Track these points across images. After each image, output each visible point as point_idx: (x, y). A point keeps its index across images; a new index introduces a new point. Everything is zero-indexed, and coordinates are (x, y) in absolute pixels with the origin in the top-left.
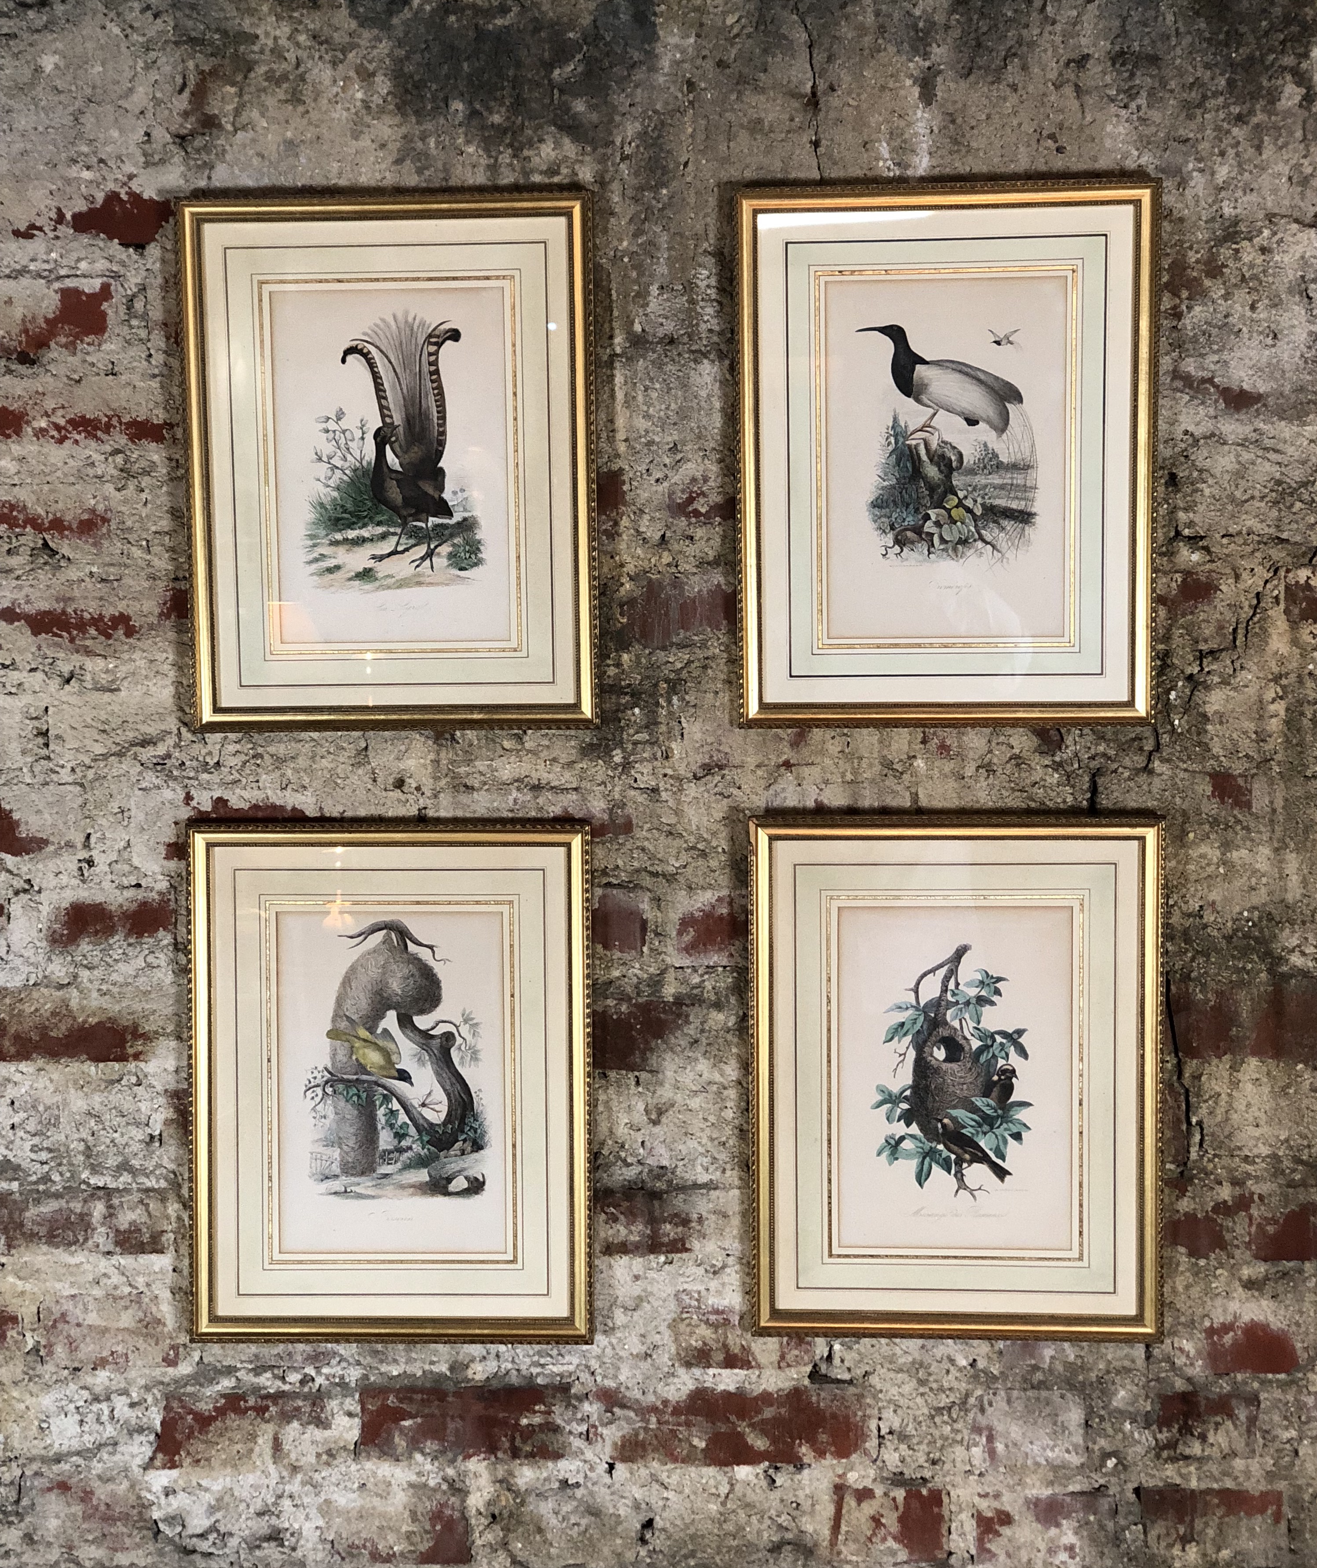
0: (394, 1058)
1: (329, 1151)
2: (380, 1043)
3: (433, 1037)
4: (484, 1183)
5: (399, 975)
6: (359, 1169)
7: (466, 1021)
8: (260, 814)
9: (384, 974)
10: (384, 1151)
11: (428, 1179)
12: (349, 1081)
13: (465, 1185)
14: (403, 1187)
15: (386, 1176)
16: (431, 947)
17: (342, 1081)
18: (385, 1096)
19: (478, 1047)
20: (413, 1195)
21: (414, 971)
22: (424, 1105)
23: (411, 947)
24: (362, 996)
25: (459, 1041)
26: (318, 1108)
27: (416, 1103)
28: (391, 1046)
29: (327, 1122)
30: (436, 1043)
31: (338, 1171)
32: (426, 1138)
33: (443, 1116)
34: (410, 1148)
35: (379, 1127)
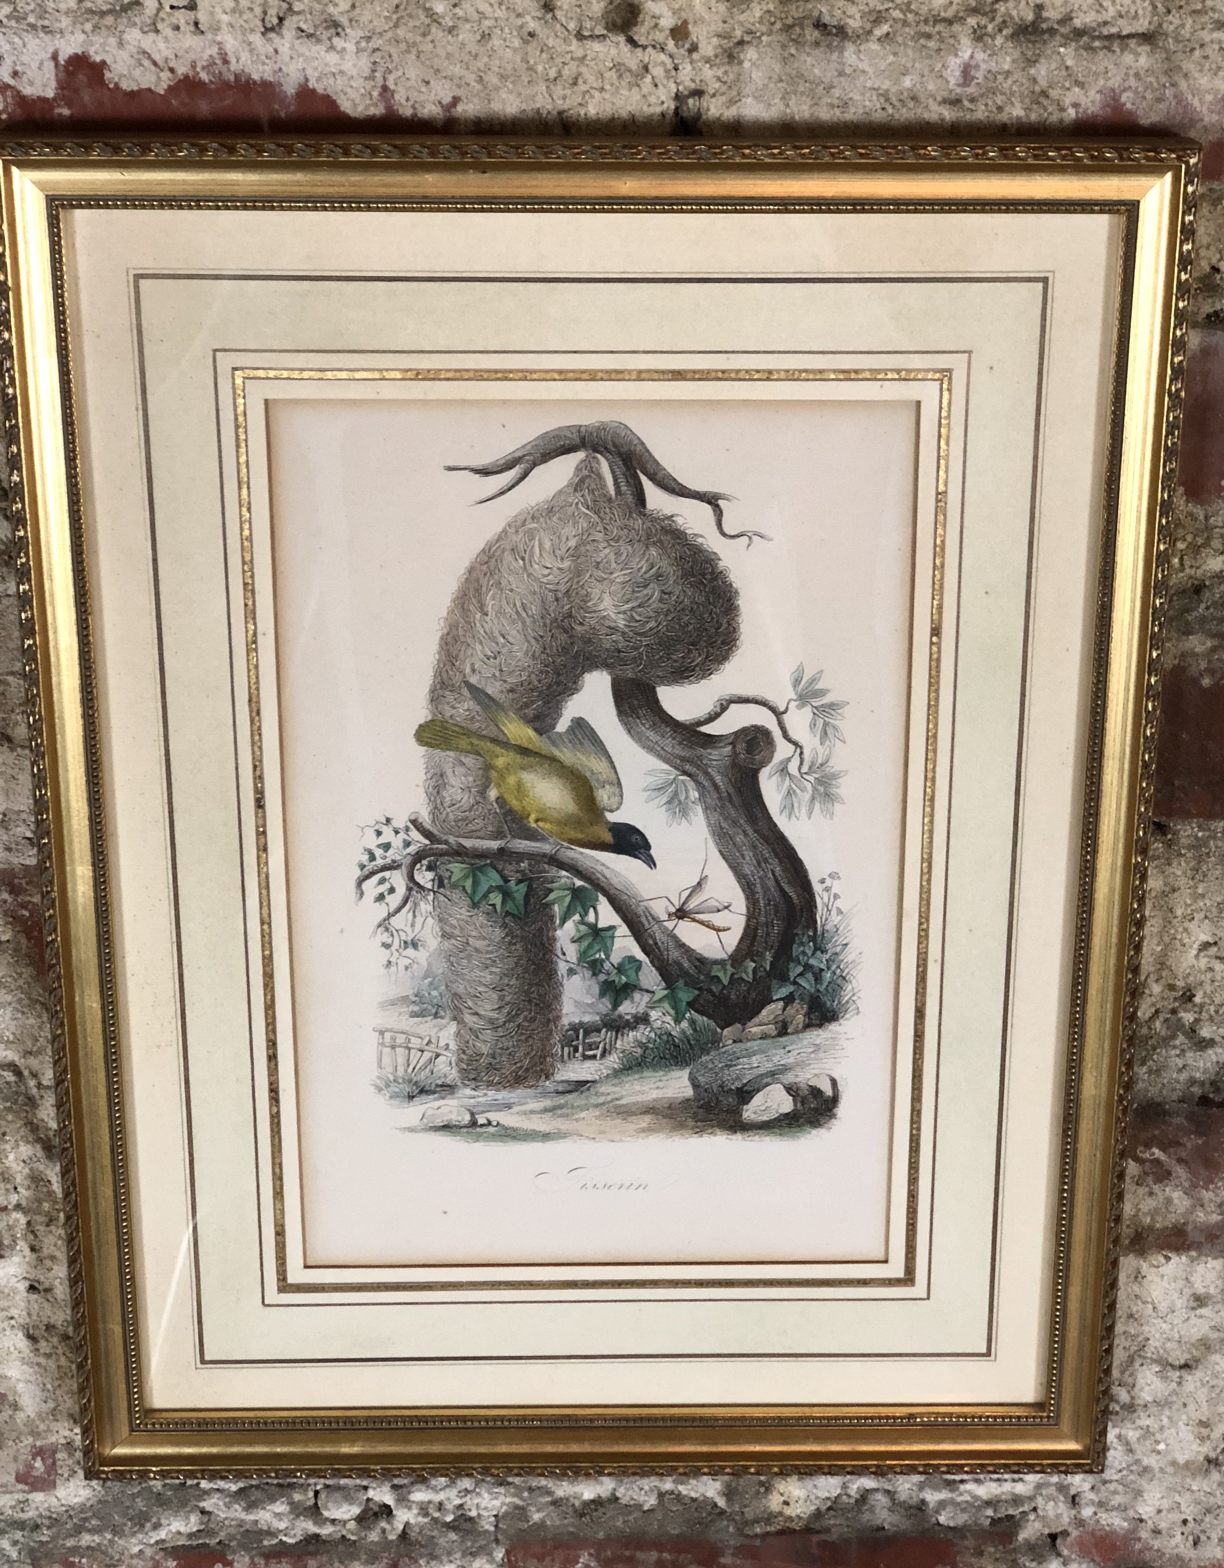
0: (603, 796)
1: (427, 1027)
2: (567, 755)
3: (711, 740)
4: (835, 1100)
5: (620, 576)
6: (508, 1069)
7: (804, 698)
8: (204, 108)
9: (579, 573)
10: (575, 1028)
11: (689, 1092)
12: (482, 855)
13: (786, 1105)
14: (625, 1112)
15: (580, 1086)
16: (712, 500)
17: (459, 853)
18: (576, 893)
19: (835, 765)
20: (649, 1130)
21: (665, 565)
22: (681, 914)
23: (655, 498)
24: (514, 634)
25: (783, 750)
26: (397, 922)
27: (660, 909)
28: (594, 765)
29: (421, 956)
30: (718, 756)
31: (453, 1075)
32: (685, 995)
33: (732, 940)
34: (643, 1019)
35: (562, 968)
